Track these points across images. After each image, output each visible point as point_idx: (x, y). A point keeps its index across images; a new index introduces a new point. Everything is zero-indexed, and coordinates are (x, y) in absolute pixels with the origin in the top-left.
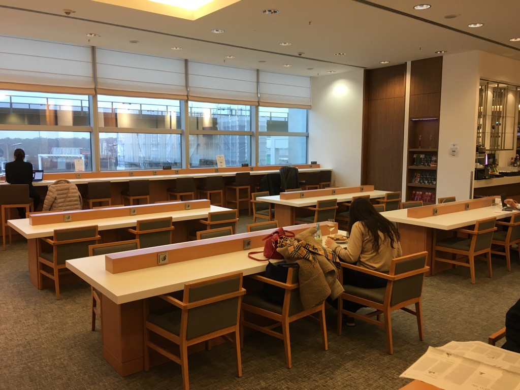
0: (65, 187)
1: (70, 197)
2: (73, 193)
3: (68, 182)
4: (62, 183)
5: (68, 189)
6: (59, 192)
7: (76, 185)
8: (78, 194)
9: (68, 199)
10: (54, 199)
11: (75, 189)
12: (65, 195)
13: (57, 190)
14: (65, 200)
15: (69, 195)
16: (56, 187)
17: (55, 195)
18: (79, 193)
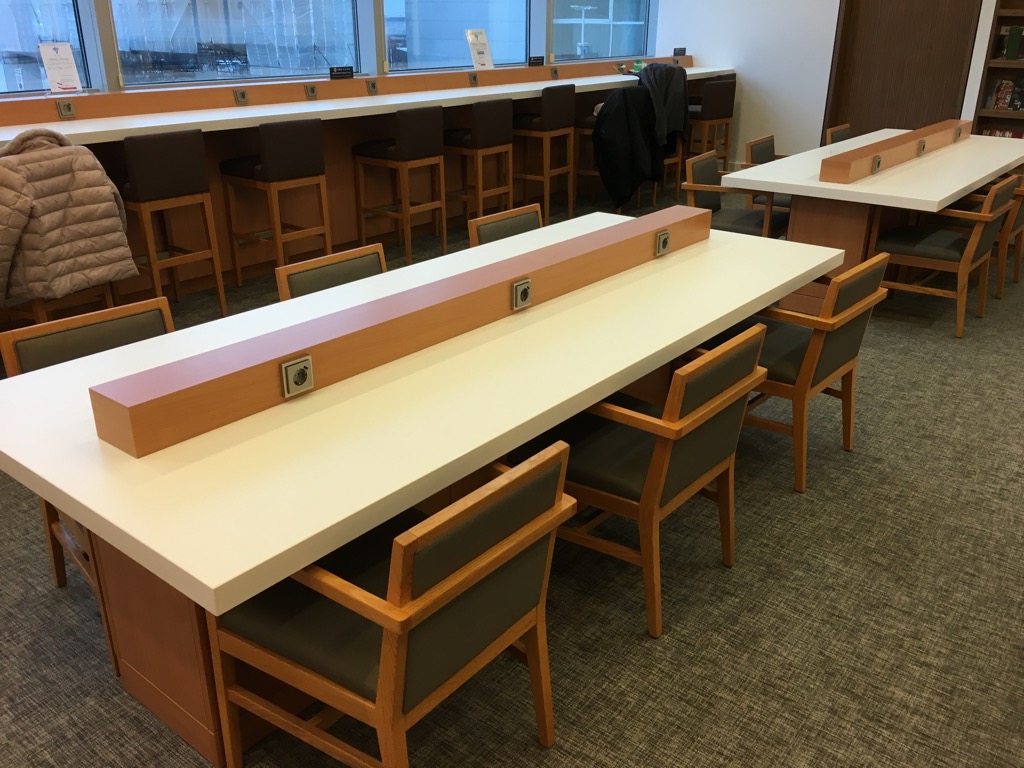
0: (57, 162)
1: (82, 204)
2: (89, 186)
3: (59, 141)
4: (41, 145)
5: (68, 169)
6: (38, 184)
7: (91, 147)
8: (109, 188)
9: (79, 211)
10: (25, 218)
11: (93, 168)
12: (62, 197)
13: (31, 179)
14: (65, 217)
15: (78, 193)
16: (23, 163)
17: (27, 201)
18: (110, 182)
